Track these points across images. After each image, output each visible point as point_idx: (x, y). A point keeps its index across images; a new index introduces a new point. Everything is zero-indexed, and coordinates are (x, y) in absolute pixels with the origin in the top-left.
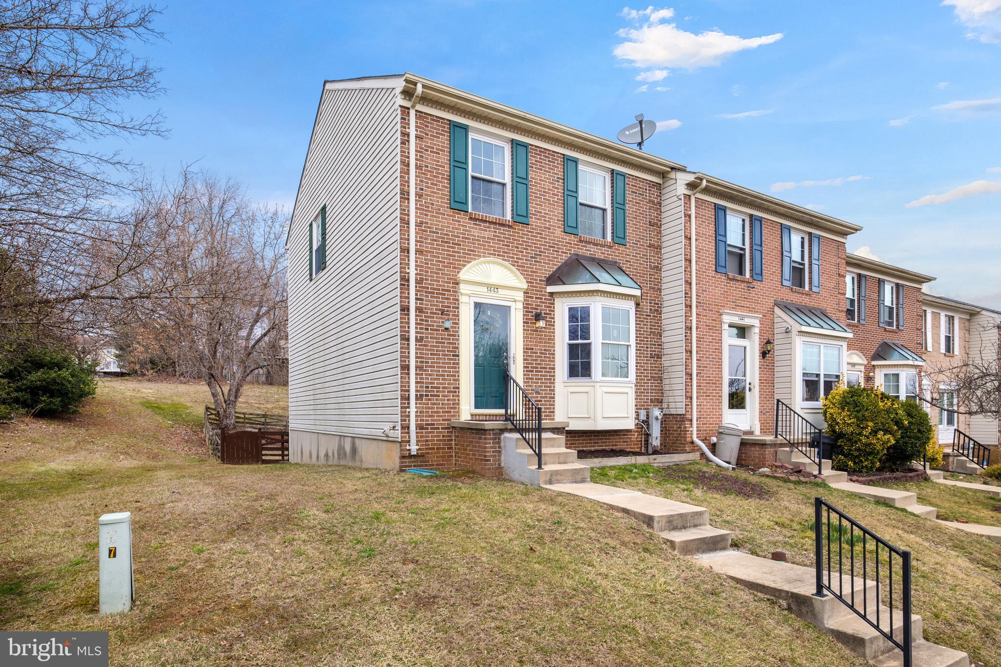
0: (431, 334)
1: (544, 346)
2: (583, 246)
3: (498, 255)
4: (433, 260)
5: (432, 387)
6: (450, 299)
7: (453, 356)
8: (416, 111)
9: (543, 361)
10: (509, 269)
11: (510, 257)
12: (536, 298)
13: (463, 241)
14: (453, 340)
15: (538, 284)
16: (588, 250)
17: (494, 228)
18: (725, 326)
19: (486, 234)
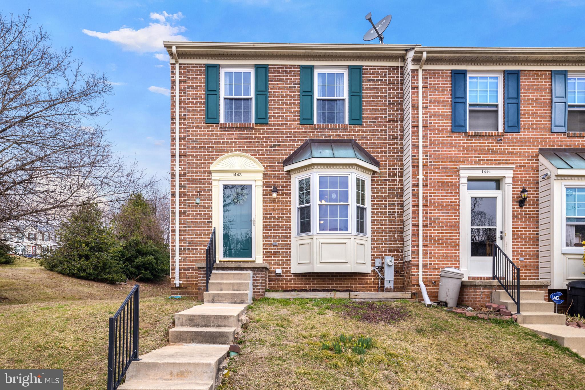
0: (192, 208)
1: (282, 211)
2: (318, 132)
3: (242, 150)
4: (193, 160)
5: (192, 243)
6: (205, 184)
7: (208, 222)
8: (180, 64)
9: (280, 222)
10: (250, 159)
11: (253, 150)
12: (274, 177)
13: (215, 144)
14: (208, 211)
15: (276, 166)
16: (323, 135)
17: (239, 131)
18: (464, 181)
19: (233, 136)
